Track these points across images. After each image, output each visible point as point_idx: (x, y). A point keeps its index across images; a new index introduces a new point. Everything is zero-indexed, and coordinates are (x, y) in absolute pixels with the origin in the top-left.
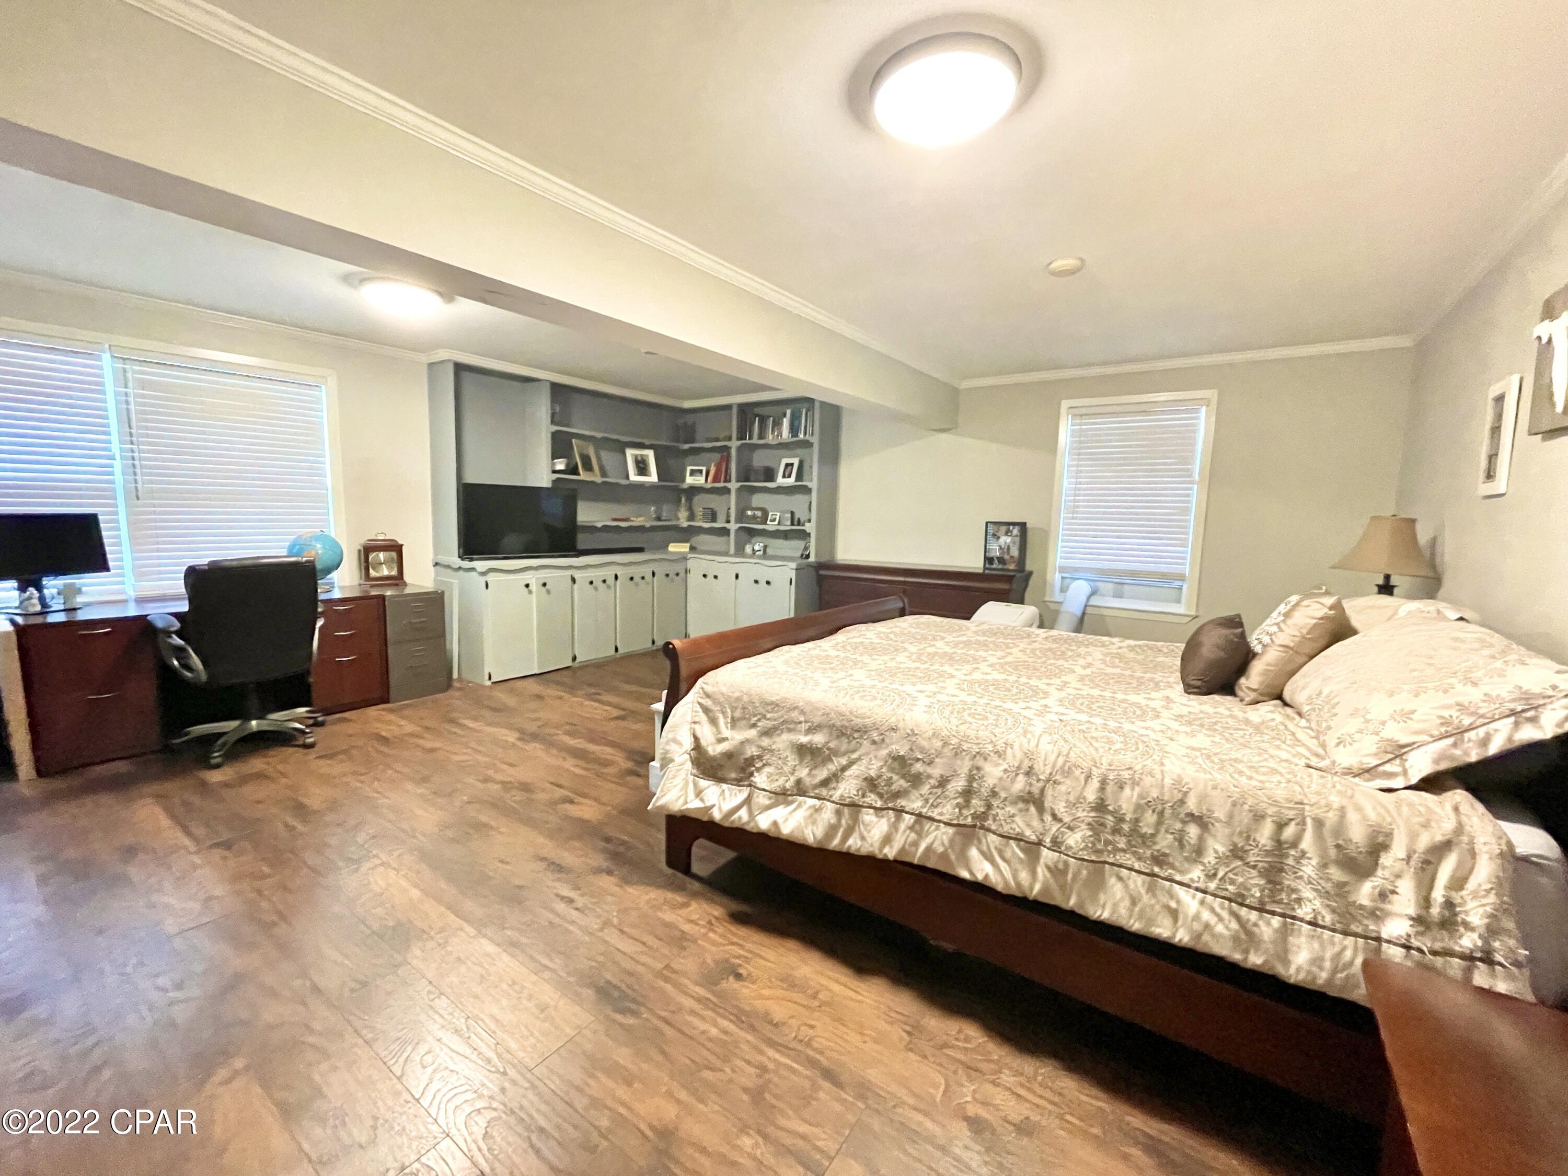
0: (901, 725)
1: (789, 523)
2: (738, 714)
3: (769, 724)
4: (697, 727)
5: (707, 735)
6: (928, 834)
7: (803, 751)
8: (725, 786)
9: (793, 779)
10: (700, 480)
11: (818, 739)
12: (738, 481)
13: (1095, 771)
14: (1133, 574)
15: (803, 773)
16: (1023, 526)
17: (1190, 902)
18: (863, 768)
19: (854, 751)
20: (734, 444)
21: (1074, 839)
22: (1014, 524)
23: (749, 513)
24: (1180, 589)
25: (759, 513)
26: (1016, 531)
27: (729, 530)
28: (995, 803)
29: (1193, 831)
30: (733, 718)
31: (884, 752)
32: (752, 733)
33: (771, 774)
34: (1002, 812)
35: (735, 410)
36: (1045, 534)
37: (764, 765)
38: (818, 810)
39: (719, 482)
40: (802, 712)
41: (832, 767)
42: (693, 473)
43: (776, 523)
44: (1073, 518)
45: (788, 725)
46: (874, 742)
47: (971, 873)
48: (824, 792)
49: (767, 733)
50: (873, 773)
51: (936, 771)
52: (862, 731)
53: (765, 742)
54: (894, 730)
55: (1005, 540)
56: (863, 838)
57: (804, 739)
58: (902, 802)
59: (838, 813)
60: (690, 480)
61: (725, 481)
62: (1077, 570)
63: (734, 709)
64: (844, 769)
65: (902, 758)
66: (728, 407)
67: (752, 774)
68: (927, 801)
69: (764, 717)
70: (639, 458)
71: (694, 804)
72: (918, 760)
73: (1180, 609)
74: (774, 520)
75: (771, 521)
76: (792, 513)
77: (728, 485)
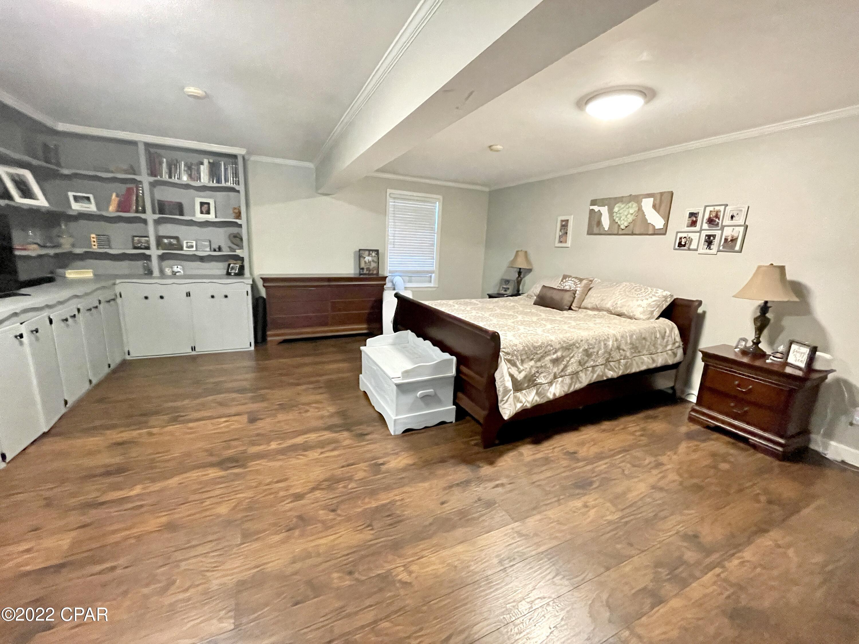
0: (583, 339)
1: (208, 249)
2: (524, 357)
3: (539, 356)
4: (510, 370)
5: (514, 371)
6: (597, 371)
7: (556, 361)
8: (524, 391)
9: (552, 374)
10: (92, 208)
11: (559, 354)
12: (154, 213)
13: (627, 334)
14: (418, 272)
15: (555, 370)
16: (377, 251)
17: (645, 358)
18: (576, 358)
19: (571, 353)
20: (145, 179)
21: (628, 354)
22: (373, 250)
23: (166, 241)
24: (431, 277)
25: (174, 241)
26: (374, 254)
27: (150, 256)
28: (612, 353)
29: (644, 341)
30: (521, 360)
31: (581, 350)
32: (532, 363)
33: (545, 376)
34: (614, 354)
35: (141, 149)
36: (384, 254)
37: (540, 374)
38: (562, 381)
39: (128, 211)
40: (552, 346)
41: (565, 363)
42: (76, 199)
43: (194, 249)
44: (394, 247)
45: (546, 354)
46: (577, 348)
47: (606, 376)
48: (563, 374)
49: (539, 360)
50: (580, 358)
51: (595, 350)
52: (574, 344)
53: (539, 364)
54: (582, 341)
55: (368, 259)
56: (581, 382)
57: (554, 356)
58: (587, 365)
59: (572, 379)
60: (76, 207)
61: (137, 211)
62: (397, 271)
63: (521, 355)
64: (568, 362)
65: (587, 349)
66: (134, 143)
67: (535, 380)
68: (594, 361)
69: (537, 354)
70: (16, 178)
71: (519, 406)
72: (590, 348)
73: (432, 285)
74: (192, 247)
75: (188, 247)
76: (210, 242)
77: (143, 216)
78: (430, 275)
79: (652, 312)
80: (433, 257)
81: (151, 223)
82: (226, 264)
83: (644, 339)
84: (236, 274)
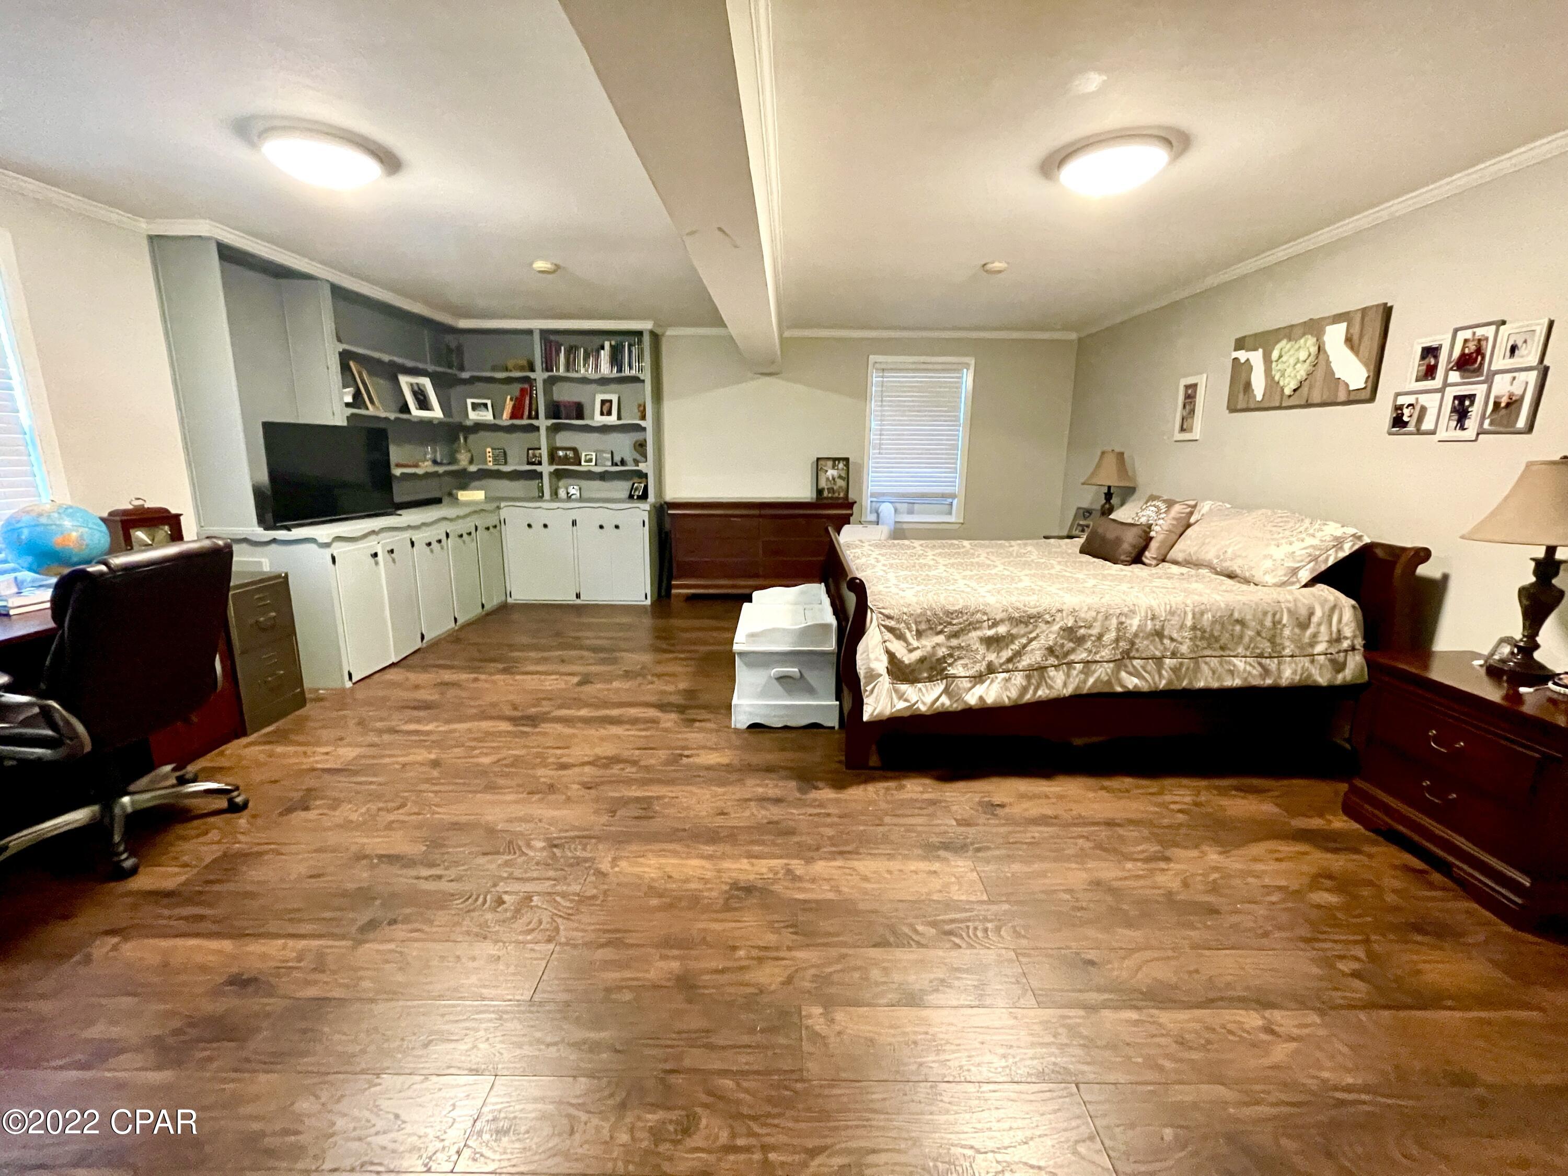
0: (1065, 607)
1: (610, 463)
2: (923, 626)
3: (956, 628)
4: (888, 644)
5: (897, 647)
6: (1094, 671)
7: (992, 642)
8: (920, 685)
9: (984, 663)
10: (487, 416)
11: (1002, 630)
12: (547, 417)
13: (1188, 609)
14: (923, 496)
15: (992, 657)
16: (847, 460)
17: (1240, 663)
18: (1042, 642)
19: (1031, 632)
20: (539, 376)
21: (1184, 649)
22: (839, 459)
23: (561, 453)
24: (951, 504)
25: (570, 454)
26: (841, 465)
27: (541, 473)
28: (1137, 641)
29: (1238, 628)
30: (917, 631)
31: (1056, 628)
32: (941, 639)
33: (967, 665)
34: (1141, 644)
35: (537, 337)
36: (860, 467)
37: (955, 660)
38: (1007, 680)
39: (522, 418)
40: (985, 613)
41: (1015, 646)
42: (475, 407)
43: (593, 463)
44: (880, 453)
45: (974, 625)
46: (1048, 622)
47: (1122, 686)
48: (1010, 666)
49: (955, 635)
50: (1051, 643)
51: (1095, 631)
52: (1038, 616)
53: (954, 642)
54: (1060, 611)
55: (831, 473)
56: (1050, 687)
57: (991, 633)
58: (1072, 657)
59: (1028, 678)
60: (473, 416)
61: (530, 417)
62: (883, 494)
63: (916, 623)
64: (1024, 646)
65: (1071, 628)
66: (530, 332)
67: (945, 669)
68: (1090, 651)
69: (950, 624)
70: (416, 388)
71: (901, 705)
72: (1081, 627)
73: (952, 519)
74: (590, 460)
75: (586, 461)
76: (612, 453)
77: (535, 422)
78: (950, 500)
79: (1295, 571)
80: (956, 468)
81: (543, 432)
82: (629, 484)
83: (1241, 622)
84: (639, 498)
